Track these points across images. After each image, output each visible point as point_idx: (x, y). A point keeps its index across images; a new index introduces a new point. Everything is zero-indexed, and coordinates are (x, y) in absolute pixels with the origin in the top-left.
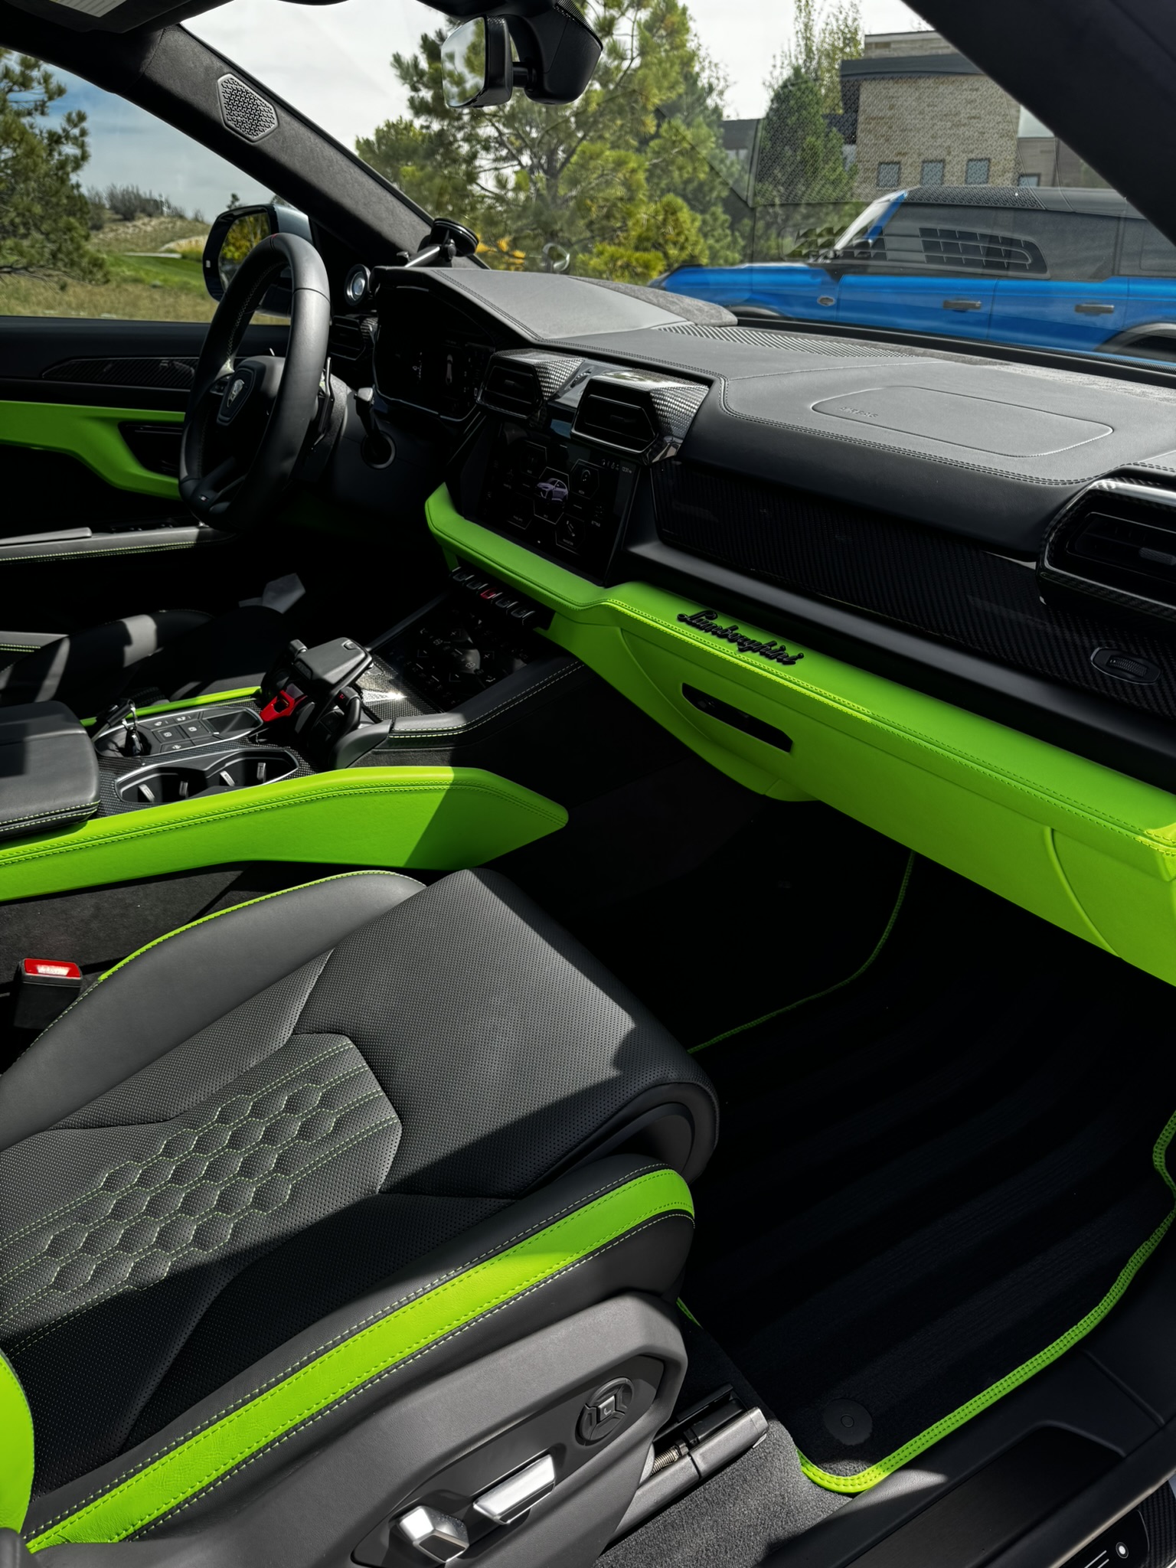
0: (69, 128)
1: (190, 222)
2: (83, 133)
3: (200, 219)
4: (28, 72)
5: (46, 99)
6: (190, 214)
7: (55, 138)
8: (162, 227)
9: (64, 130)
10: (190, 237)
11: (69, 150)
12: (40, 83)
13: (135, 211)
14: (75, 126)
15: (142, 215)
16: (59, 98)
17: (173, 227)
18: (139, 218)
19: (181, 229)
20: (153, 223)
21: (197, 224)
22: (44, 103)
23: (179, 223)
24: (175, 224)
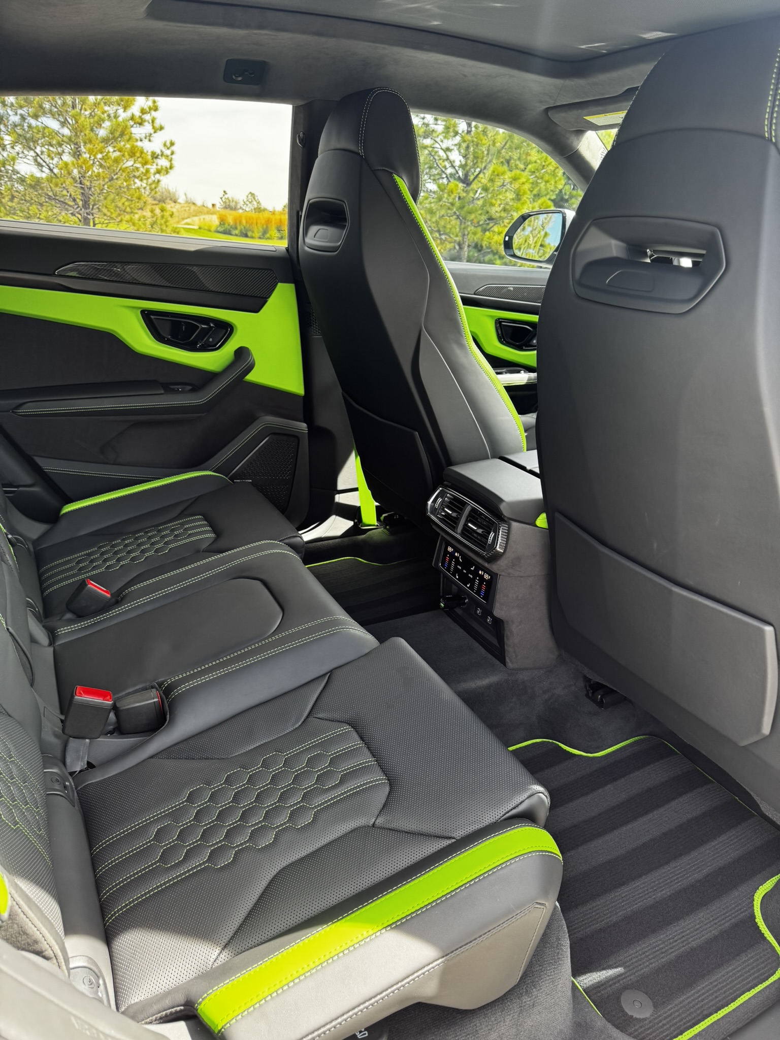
0: (164, 150)
1: (199, 207)
2: (172, 153)
3: (205, 205)
4: (143, 116)
5: (152, 132)
6: (199, 203)
7: (155, 156)
8: (183, 209)
9: (161, 151)
10: (200, 216)
11: (163, 162)
12: (149, 123)
13: (166, 199)
14: (168, 149)
15: (170, 202)
16: (161, 132)
17: (189, 210)
18: (169, 204)
19: (194, 211)
20: (177, 207)
21: (204, 208)
22: (151, 134)
23: (193, 207)
24: (190, 207)
